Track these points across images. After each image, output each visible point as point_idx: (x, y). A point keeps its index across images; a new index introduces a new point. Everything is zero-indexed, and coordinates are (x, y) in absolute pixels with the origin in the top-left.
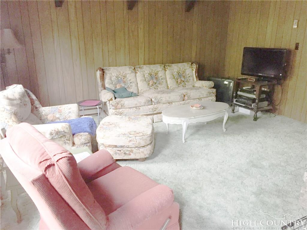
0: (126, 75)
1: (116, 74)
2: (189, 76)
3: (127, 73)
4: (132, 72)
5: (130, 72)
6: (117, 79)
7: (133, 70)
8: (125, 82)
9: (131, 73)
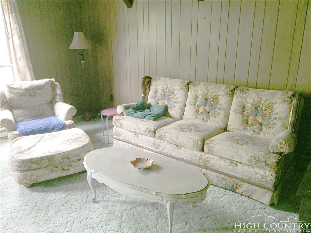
0: (173, 91)
1: (162, 87)
2: (275, 116)
3: (174, 89)
4: (181, 89)
5: (179, 88)
6: (163, 93)
7: (184, 86)
8: (170, 100)
9: (179, 90)
